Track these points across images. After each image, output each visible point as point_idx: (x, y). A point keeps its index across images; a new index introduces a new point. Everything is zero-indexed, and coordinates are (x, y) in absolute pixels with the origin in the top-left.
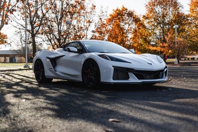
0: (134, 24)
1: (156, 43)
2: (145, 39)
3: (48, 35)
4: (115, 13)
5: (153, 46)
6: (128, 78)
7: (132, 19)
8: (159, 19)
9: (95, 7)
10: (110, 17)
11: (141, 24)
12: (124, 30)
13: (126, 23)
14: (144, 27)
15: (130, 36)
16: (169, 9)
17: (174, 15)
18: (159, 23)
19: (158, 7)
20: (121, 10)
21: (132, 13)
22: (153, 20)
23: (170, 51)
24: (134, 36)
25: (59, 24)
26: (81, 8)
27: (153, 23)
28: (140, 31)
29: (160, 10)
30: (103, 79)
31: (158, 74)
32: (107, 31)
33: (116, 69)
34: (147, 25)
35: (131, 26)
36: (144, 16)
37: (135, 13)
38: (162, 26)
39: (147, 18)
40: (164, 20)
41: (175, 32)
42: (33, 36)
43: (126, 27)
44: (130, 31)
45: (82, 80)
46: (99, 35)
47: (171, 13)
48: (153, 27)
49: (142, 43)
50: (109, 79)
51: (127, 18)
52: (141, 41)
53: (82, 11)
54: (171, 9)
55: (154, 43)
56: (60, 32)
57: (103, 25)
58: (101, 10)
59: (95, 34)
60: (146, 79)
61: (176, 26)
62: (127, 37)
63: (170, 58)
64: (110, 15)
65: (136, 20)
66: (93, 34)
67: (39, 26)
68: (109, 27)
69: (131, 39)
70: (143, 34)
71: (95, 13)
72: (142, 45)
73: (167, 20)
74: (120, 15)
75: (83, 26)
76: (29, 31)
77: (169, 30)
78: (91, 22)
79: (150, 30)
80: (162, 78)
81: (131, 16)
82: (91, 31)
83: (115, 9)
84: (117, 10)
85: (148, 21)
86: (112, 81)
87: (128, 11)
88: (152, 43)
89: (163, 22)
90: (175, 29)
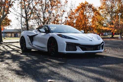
0: (93, 12)
1: (107, 25)
2: (100, 23)
3: (37, 20)
4: (80, 6)
5: (105, 27)
6: (76, 50)
7: (92, 9)
8: (109, 9)
9: (67, 1)
10: (77, 8)
11: (97, 12)
12: (87, 16)
13: (87, 12)
14: (99, 14)
15: (90, 20)
16: (116, 2)
17: (119, 6)
18: (109, 12)
19: (109, 1)
20: (84, 3)
21: (92, 6)
22: (105, 10)
23: (116, 30)
24: (93, 20)
25: (44, 13)
26: (58, 2)
27: (105, 12)
28: (97, 17)
29: (110, 3)
30: (60, 50)
31: (96, 47)
32: (75, 17)
33: (68, 44)
34: (101, 13)
35: (90, 14)
36: (99, 8)
37: (93, 6)
38: (111, 14)
39: (101, 9)
40: (113, 10)
41: (119, 18)
42: (27, 20)
43: (88, 14)
44: (90, 17)
45: (47, 51)
46: (70, 20)
47: (117, 5)
48: (105, 14)
49: (98, 25)
50: (64, 50)
51: (88, 8)
52: (97, 23)
53: (59, 5)
54: (117, 3)
55: (105, 25)
56: (44, 18)
57: (73, 13)
58: (71, 4)
59: (67, 19)
60: (88, 51)
61: (119, 14)
62: (88, 21)
63: (117, 34)
64: (77, 7)
65: (94, 10)
66: (66, 19)
67: (31, 14)
68: (77, 15)
69: (90, 22)
70: (99, 19)
71: (67, 6)
72: (98, 26)
73: (114, 10)
74: (83, 7)
75: (59, 14)
76: (24, 17)
77: (115, 16)
78: (65, 11)
79: (103, 16)
80: (99, 50)
81: (91, 8)
82: (64, 17)
83: (81, 3)
84: (82, 4)
85: (102, 10)
86: (65, 52)
87: (89, 4)
88: (104, 25)
89: (112, 11)
90: (119, 16)
